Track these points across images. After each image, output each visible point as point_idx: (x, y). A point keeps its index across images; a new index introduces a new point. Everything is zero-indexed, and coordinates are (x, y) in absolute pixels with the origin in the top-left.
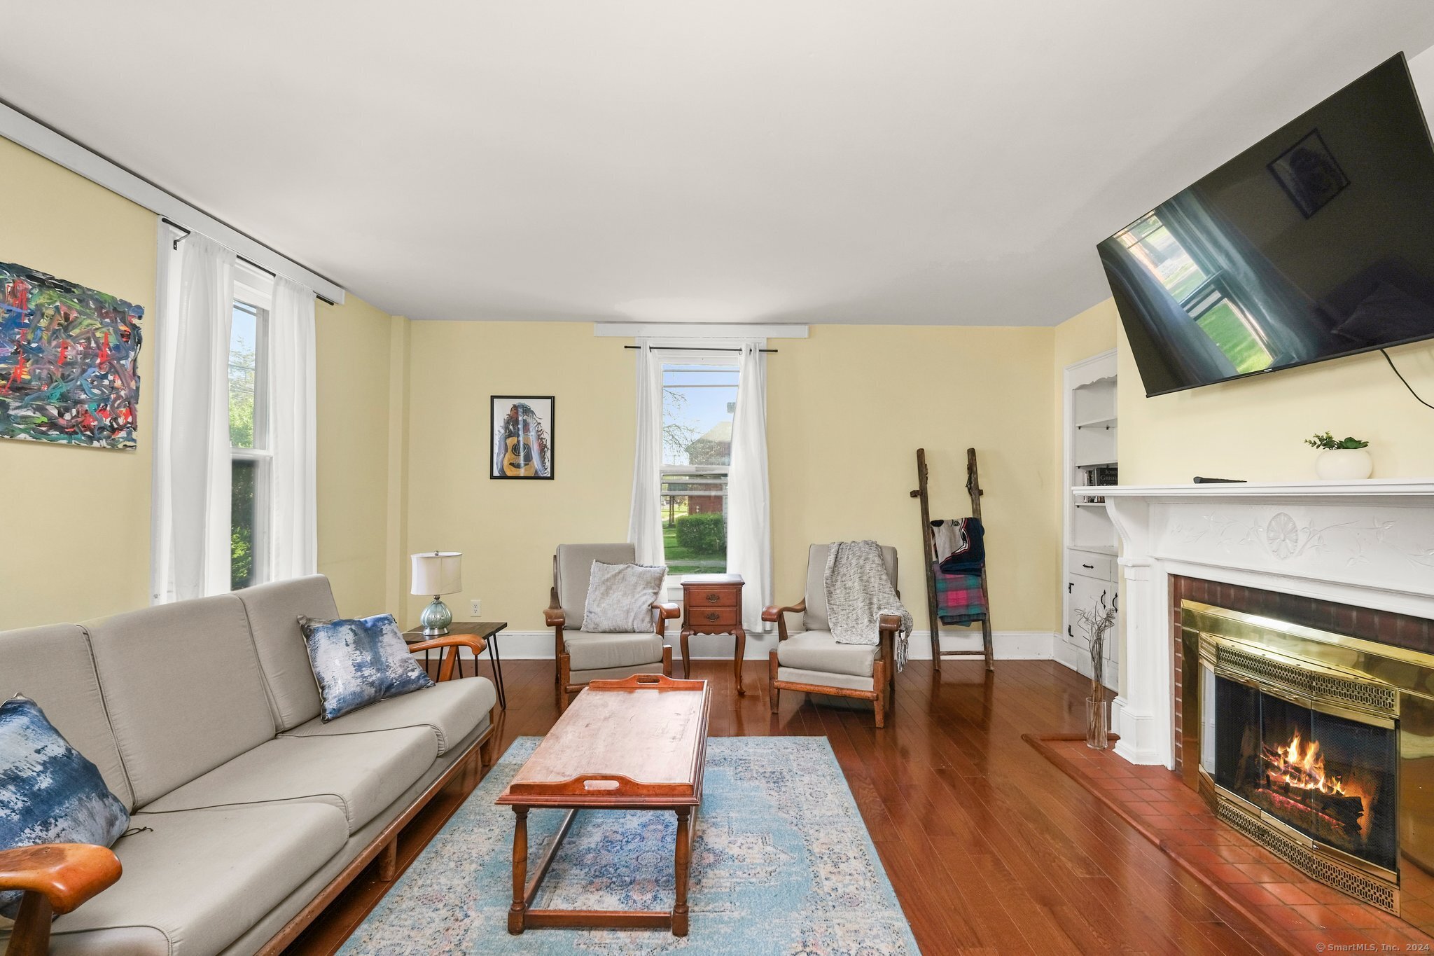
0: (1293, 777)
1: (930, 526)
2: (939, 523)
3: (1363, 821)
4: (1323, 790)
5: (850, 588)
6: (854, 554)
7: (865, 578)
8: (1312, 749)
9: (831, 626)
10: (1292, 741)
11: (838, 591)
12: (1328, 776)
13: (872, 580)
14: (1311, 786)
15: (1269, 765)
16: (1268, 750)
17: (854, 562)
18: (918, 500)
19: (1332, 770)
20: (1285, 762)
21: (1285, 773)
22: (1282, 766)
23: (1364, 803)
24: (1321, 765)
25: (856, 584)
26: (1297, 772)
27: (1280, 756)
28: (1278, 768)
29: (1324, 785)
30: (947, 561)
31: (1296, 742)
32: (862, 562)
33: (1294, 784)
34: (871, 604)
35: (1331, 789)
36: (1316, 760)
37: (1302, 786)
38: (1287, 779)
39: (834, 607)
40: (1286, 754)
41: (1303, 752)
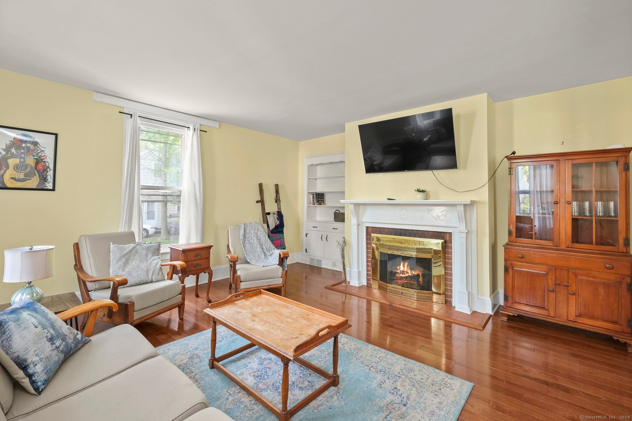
0: (402, 274)
1: (266, 215)
2: (269, 214)
3: (420, 280)
4: (410, 275)
5: (252, 243)
6: (252, 228)
7: (258, 238)
8: (406, 264)
9: (249, 261)
10: (401, 264)
11: (247, 245)
12: (411, 271)
13: (262, 238)
14: (407, 275)
15: (396, 273)
16: (395, 269)
17: (253, 232)
18: (260, 204)
19: (411, 269)
20: (400, 270)
21: (401, 273)
22: (399, 272)
23: (420, 275)
24: (409, 268)
25: (255, 241)
26: (403, 272)
27: (398, 269)
28: (399, 273)
29: (411, 273)
30: (274, 229)
31: (402, 264)
32: (256, 231)
33: (403, 276)
34: (263, 248)
35: (412, 274)
36: (407, 267)
37: (405, 276)
38: (401, 275)
39: (247, 252)
40: (400, 268)
41: (404, 266)
